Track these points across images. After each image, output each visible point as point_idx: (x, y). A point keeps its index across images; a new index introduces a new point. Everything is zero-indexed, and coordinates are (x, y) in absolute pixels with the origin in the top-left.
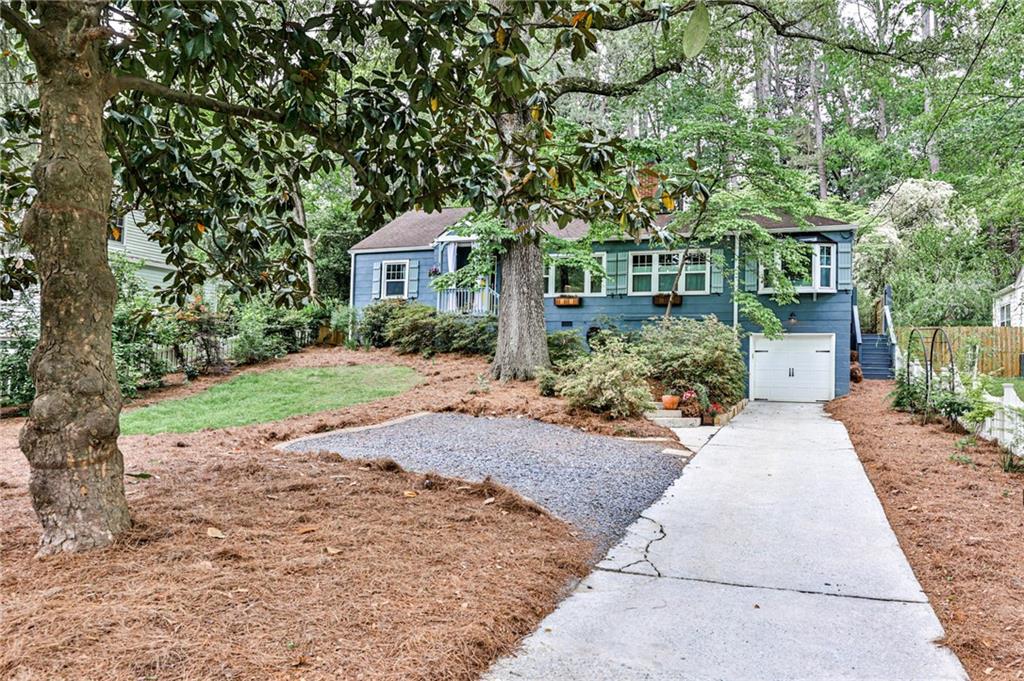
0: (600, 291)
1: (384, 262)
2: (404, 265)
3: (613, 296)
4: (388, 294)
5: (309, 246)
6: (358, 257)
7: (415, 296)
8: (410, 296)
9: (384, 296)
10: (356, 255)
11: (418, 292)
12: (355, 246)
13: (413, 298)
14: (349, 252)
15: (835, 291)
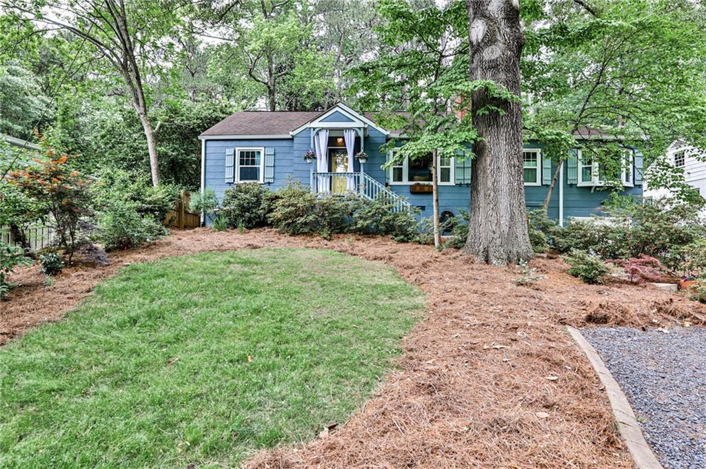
0: (449, 181)
1: (237, 149)
2: (259, 153)
3: (460, 185)
4: (241, 179)
5: (151, 132)
6: (208, 143)
7: (272, 181)
8: (266, 181)
9: (238, 181)
10: (206, 141)
11: (274, 178)
12: (205, 132)
13: (269, 183)
14: (199, 137)
15: (633, 186)
